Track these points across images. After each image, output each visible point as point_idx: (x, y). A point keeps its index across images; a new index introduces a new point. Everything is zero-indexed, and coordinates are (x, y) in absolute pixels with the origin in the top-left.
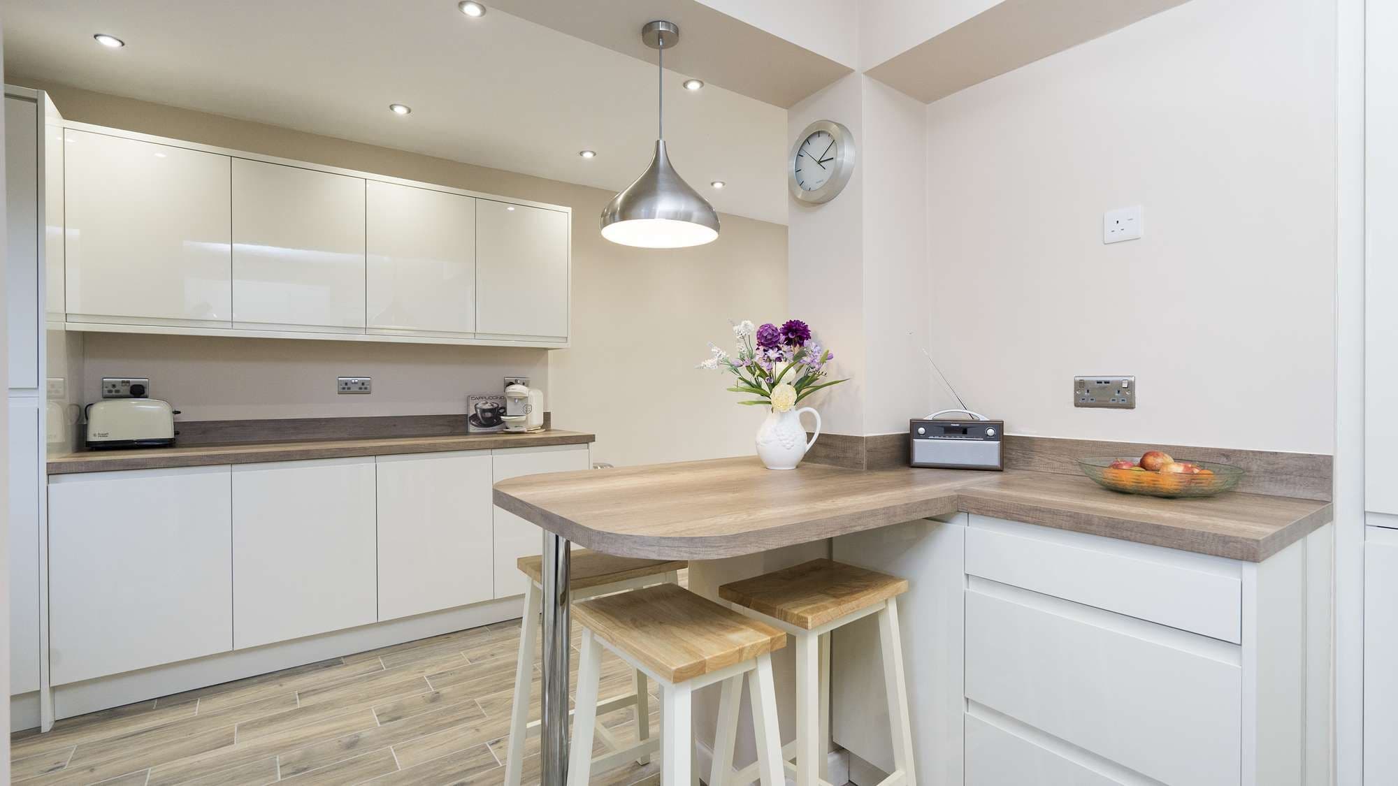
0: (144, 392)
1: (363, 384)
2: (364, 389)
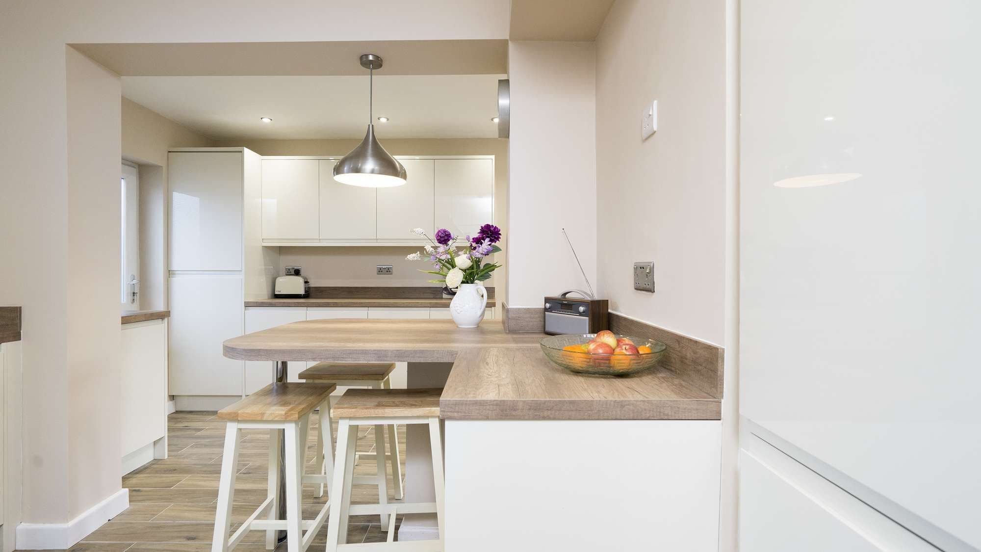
0: (299, 273)
1: (388, 269)
2: (388, 271)
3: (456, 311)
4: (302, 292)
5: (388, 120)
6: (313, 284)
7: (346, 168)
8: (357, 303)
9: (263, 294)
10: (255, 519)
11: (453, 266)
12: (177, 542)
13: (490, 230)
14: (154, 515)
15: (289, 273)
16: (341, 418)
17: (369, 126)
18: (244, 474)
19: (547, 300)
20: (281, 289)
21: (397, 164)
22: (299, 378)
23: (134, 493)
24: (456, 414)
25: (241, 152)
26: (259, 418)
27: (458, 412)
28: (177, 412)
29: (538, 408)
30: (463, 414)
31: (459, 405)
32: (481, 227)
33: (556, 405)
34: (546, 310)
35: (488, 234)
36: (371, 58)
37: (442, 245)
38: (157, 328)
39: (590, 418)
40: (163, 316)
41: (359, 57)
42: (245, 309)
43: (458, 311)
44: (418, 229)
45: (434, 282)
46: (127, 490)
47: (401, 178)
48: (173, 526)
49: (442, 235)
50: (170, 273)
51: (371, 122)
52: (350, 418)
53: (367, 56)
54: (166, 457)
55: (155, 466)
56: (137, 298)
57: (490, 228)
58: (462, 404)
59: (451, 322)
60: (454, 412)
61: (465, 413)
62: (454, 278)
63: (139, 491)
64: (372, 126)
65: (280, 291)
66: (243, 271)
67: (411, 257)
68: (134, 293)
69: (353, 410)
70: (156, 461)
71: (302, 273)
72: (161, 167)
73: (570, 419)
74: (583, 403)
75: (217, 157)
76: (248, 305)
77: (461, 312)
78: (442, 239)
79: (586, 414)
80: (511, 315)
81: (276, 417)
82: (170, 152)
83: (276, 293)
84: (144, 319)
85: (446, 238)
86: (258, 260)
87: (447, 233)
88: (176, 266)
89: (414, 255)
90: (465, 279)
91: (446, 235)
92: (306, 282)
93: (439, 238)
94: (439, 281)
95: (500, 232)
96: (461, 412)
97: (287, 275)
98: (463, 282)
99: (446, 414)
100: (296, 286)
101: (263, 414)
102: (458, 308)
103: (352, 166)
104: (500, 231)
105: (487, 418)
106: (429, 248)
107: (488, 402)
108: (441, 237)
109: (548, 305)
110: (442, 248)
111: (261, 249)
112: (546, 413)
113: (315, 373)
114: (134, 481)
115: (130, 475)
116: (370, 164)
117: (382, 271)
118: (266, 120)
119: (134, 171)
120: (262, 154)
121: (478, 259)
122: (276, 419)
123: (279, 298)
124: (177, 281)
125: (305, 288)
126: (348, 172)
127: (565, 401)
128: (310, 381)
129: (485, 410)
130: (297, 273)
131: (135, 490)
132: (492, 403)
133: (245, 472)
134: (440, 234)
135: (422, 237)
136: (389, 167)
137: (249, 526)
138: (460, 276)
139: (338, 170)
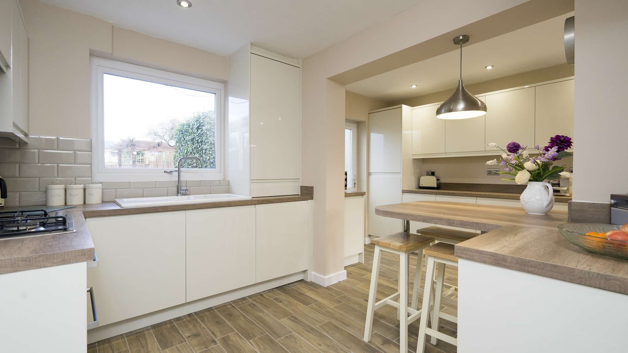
3: (524, 201)
4: (435, 186)
5: (493, 66)
6: (443, 181)
7: (443, 110)
8: (468, 194)
9: (413, 187)
10: (389, 299)
11: (523, 168)
12: (361, 300)
13: (560, 141)
14: (355, 286)
15: (428, 174)
16: (430, 256)
17: (459, 81)
18: (395, 281)
19: (613, 197)
20: (423, 184)
21: (479, 102)
22: (417, 233)
23: (349, 274)
24: (464, 256)
25: (401, 107)
26: (388, 246)
27: (466, 255)
28: (371, 244)
29: (524, 264)
30: (469, 257)
31: (466, 250)
32: (552, 138)
33: (539, 265)
34: (612, 205)
35: (557, 143)
36: (461, 38)
37: (512, 154)
38: (360, 200)
39: (571, 281)
40: (362, 194)
41: (453, 39)
42: (402, 194)
43: (526, 201)
44: (492, 144)
45: (507, 180)
46: (346, 271)
47: (482, 110)
48: (360, 293)
49: (512, 147)
50: (369, 174)
51: (461, 78)
52: (435, 257)
53: (458, 37)
54: (363, 263)
55: (358, 265)
56: (356, 186)
57: (560, 138)
58: (468, 251)
59: (522, 209)
60: (463, 254)
61: (470, 256)
62: (522, 177)
63: (351, 273)
64: (462, 80)
65: (422, 185)
66: (401, 172)
67: (489, 163)
68: (355, 183)
69: (436, 253)
70: (359, 263)
71: (436, 174)
72: (365, 121)
73: (552, 277)
74: (565, 268)
75: (389, 112)
76: (404, 192)
77: (528, 202)
78: (512, 149)
79: (567, 277)
80: (573, 208)
81: (396, 247)
82: (369, 113)
83: (420, 186)
84: (354, 195)
85: (515, 148)
86: (410, 166)
87: (516, 145)
88: (372, 170)
89: (492, 161)
90: (533, 178)
91: (516, 146)
92: (438, 180)
93: (509, 149)
94: (510, 179)
95: (571, 141)
96: (467, 255)
97: (427, 175)
98: (530, 180)
99: (458, 254)
100: (431, 181)
101: (390, 244)
102: (526, 199)
103: (447, 109)
104: (571, 139)
105: (485, 262)
106: (504, 156)
107: (486, 252)
108: (510, 148)
109: (613, 201)
110: (512, 156)
111: (412, 160)
112: (530, 269)
113: (427, 231)
114: (350, 269)
115: (349, 266)
116: (461, 105)
117: (491, 173)
118: (414, 87)
119: (355, 125)
120: (412, 106)
121: (544, 163)
122: (395, 248)
123: (422, 189)
124: (372, 177)
125: (437, 183)
126: (445, 112)
127: (548, 264)
128: (423, 235)
129: (483, 257)
130: (433, 174)
131: (350, 273)
132: (488, 254)
133: (395, 280)
134: (510, 146)
135: (495, 148)
136: (472, 105)
137: (386, 301)
138: (528, 175)
139: (439, 112)
